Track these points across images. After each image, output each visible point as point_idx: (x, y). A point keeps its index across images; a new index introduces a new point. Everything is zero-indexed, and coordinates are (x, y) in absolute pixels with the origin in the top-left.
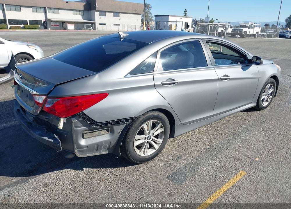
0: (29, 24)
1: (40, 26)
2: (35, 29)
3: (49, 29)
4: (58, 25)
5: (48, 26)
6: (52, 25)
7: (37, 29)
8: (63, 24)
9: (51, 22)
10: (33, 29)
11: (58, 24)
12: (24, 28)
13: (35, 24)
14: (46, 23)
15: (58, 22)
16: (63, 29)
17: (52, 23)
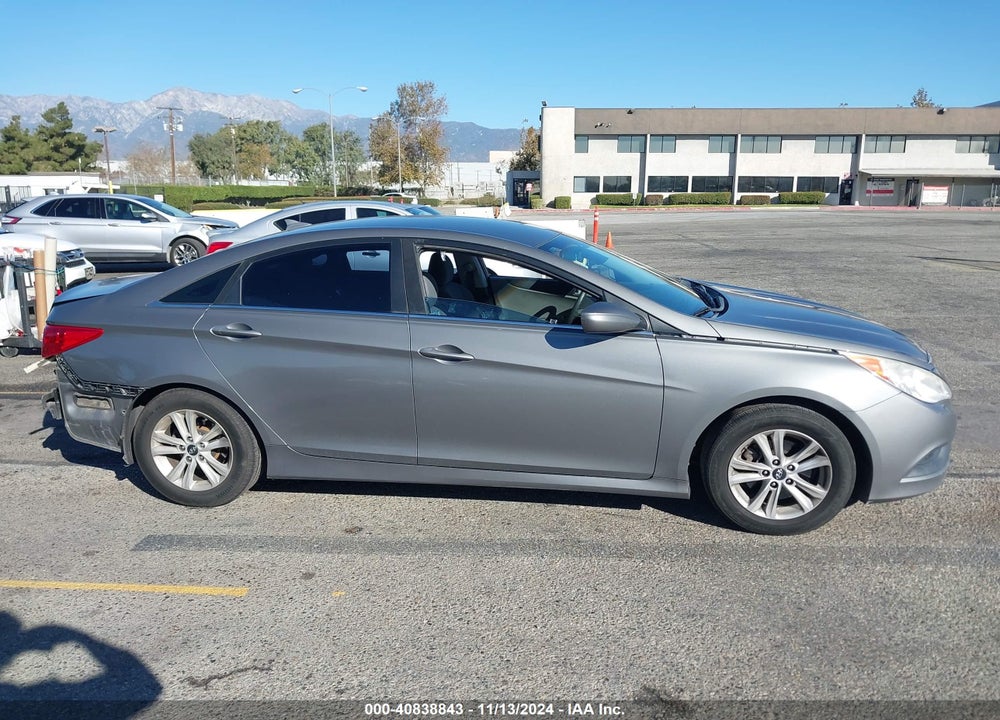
0: (795, 190)
1: (827, 194)
2: (811, 203)
3: (857, 203)
4: (891, 192)
5: (856, 193)
6: (869, 192)
7: (817, 203)
8: (908, 188)
9: (869, 180)
10: (803, 203)
11: (891, 186)
12: (778, 201)
13: (814, 188)
14: (851, 186)
15: (893, 179)
16: (906, 204)
17: (870, 186)
